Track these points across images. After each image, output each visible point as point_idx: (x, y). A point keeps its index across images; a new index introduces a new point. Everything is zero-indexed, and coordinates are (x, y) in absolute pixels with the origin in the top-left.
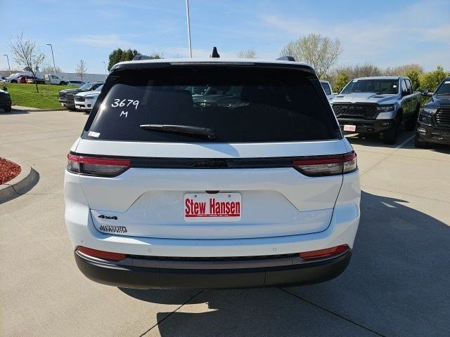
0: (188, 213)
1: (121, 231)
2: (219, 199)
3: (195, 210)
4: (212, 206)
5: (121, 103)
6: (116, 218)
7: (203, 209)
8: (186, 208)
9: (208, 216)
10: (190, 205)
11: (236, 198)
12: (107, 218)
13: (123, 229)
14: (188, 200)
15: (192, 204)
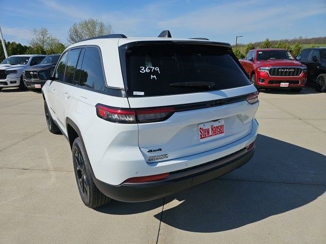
0: (201, 136)
1: (165, 157)
2: (216, 124)
3: (204, 133)
4: (212, 129)
5: (147, 70)
6: (160, 150)
7: (208, 133)
8: (200, 133)
9: (211, 136)
10: (202, 131)
11: (222, 123)
12: (154, 151)
13: (166, 156)
14: (201, 128)
15: (203, 130)
